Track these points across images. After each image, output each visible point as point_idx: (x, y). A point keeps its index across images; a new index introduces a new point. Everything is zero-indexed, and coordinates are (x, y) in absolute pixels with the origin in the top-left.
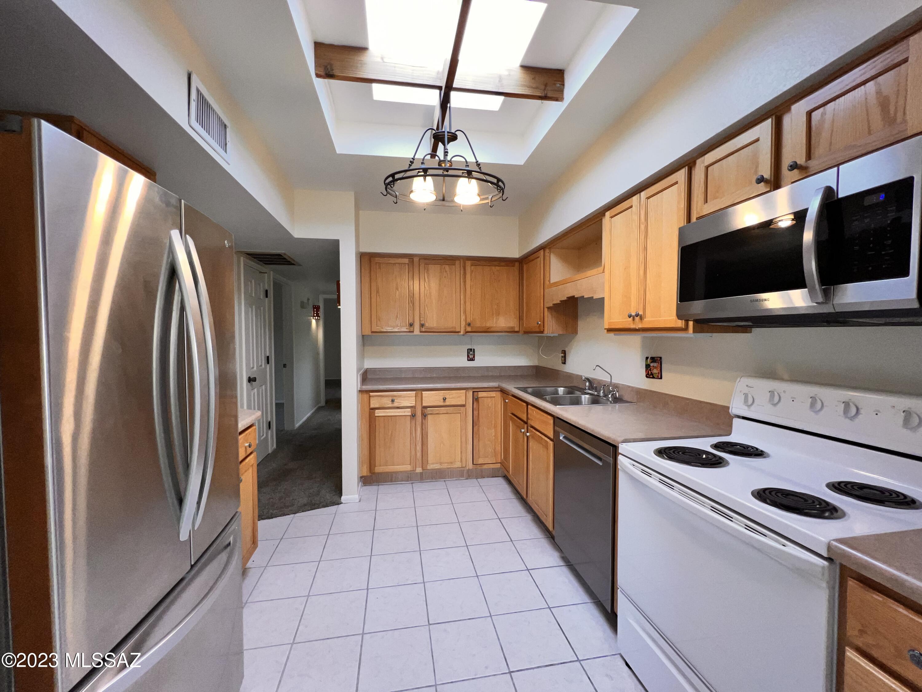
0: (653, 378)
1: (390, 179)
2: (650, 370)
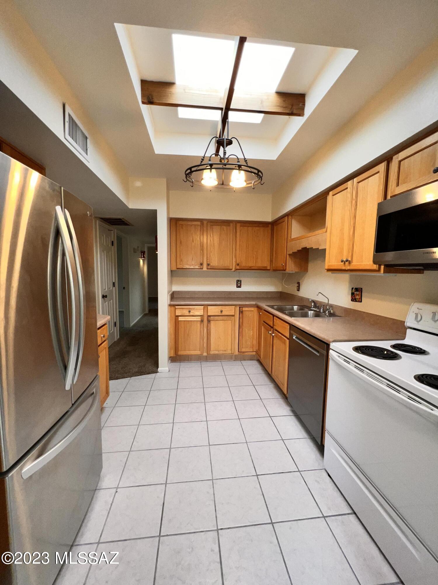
0: (356, 301)
1: (189, 171)
2: (354, 297)
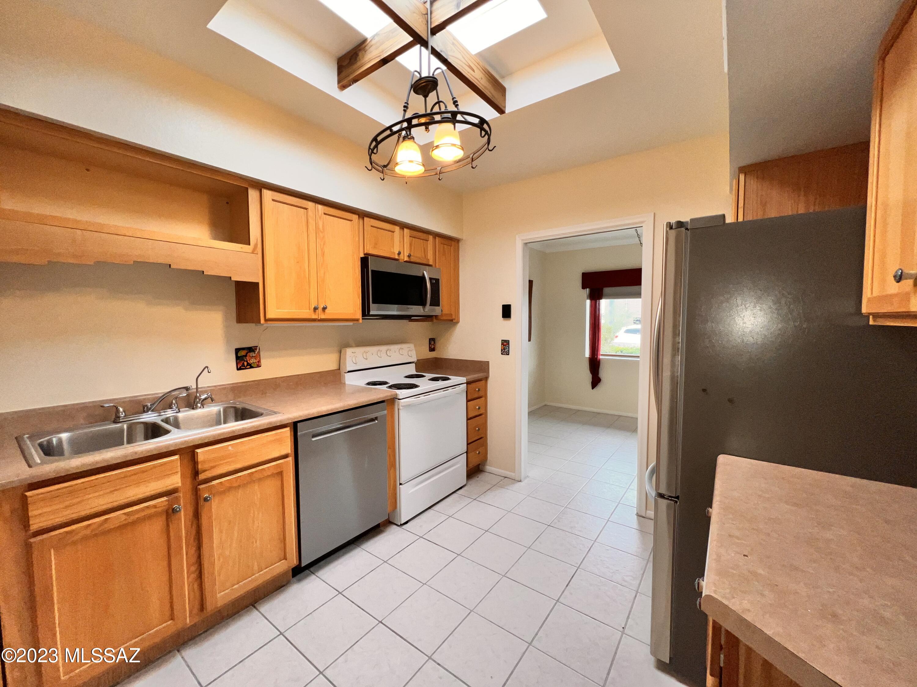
0: (252, 367)
2: (247, 361)
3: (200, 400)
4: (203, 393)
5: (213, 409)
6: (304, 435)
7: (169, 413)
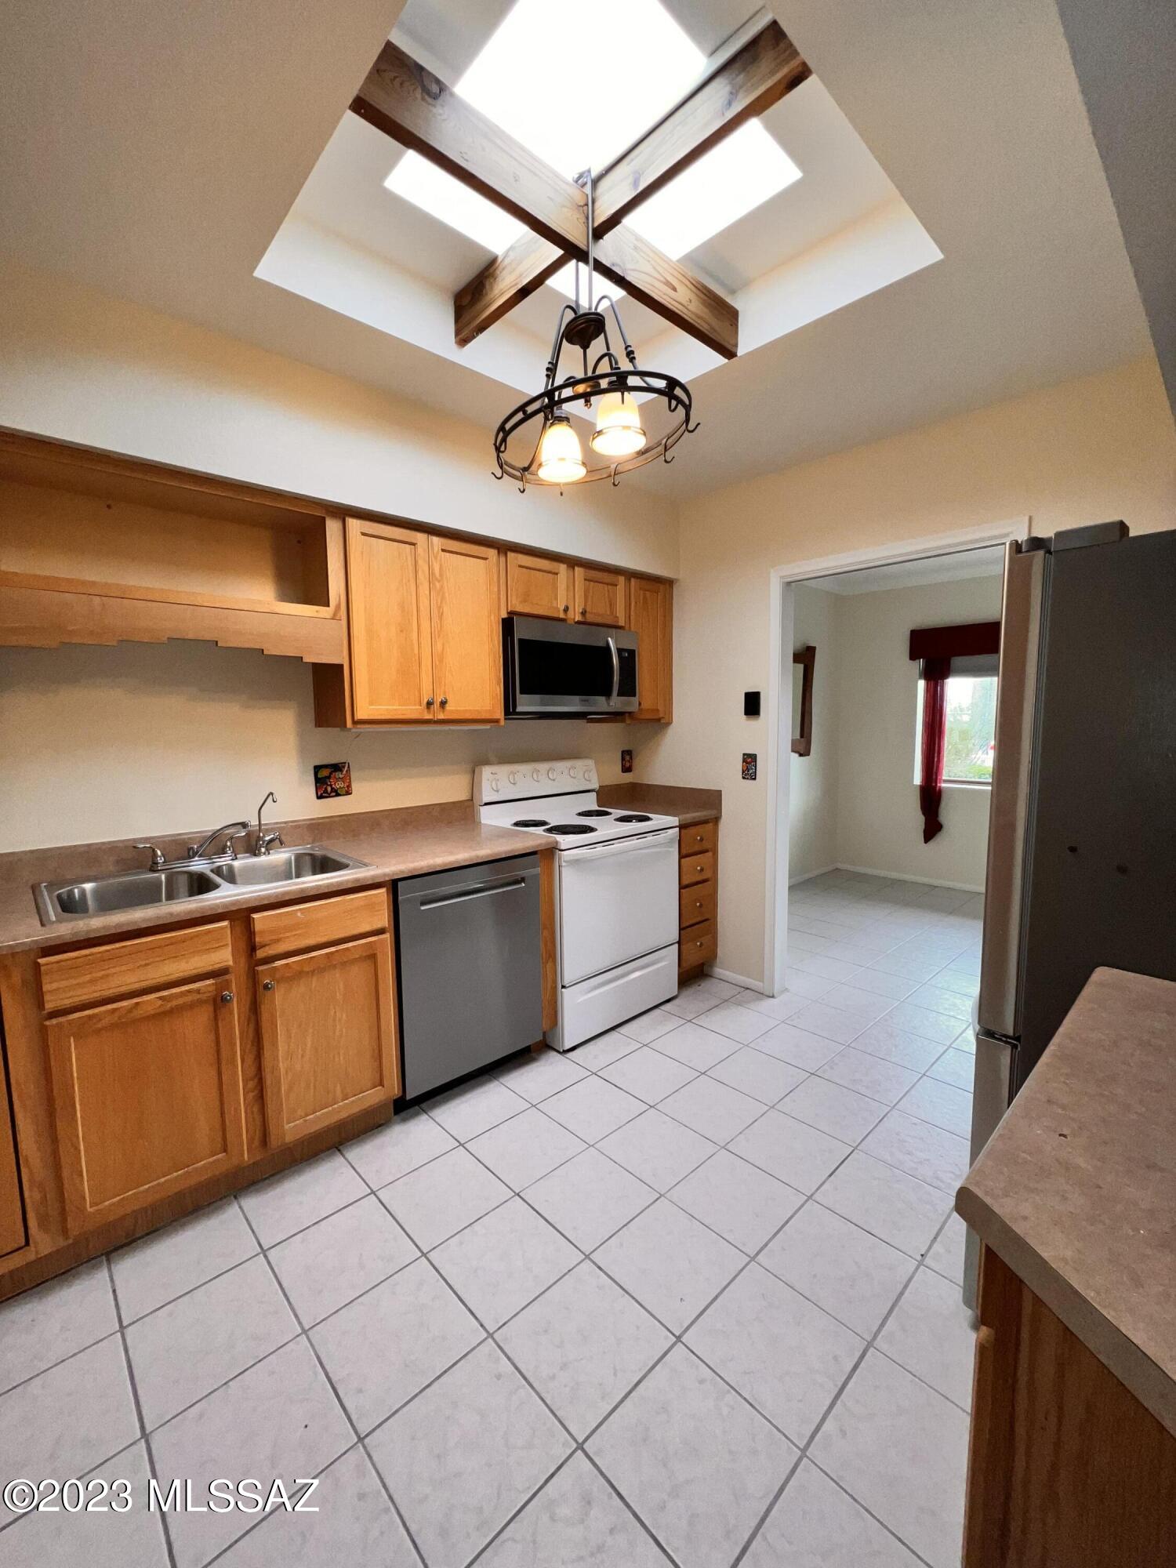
0: (338, 795)
2: (331, 785)
3: (264, 841)
4: (268, 831)
5: (280, 856)
6: (408, 900)
7: (223, 861)
